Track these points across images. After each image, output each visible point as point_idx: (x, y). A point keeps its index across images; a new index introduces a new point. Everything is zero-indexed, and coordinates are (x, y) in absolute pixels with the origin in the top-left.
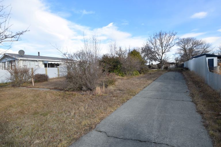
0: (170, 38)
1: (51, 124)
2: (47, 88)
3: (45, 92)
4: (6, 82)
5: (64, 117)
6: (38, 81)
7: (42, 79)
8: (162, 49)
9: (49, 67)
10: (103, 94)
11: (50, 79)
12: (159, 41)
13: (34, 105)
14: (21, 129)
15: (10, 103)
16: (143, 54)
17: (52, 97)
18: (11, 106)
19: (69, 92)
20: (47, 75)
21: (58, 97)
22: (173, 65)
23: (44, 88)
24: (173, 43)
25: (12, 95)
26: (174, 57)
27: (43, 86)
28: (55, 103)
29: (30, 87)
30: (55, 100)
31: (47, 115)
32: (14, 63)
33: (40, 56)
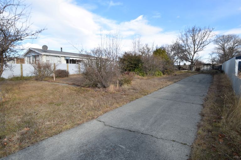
0: (204, 34)
1: (61, 112)
2: (66, 83)
3: (63, 87)
4: (30, 75)
5: (73, 108)
6: (59, 77)
7: (63, 74)
8: (194, 48)
9: (70, 63)
10: (116, 92)
11: (70, 75)
12: (191, 38)
13: (51, 97)
14: (37, 114)
15: (32, 94)
16: (173, 52)
17: (68, 91)
18: (32, 96)
19: (84, 88)
20: (68, 71)
21: (73, 92)
22: (208, 66)
23: (63, 83)
24: (208, 40)
25: (34, 88)
26: (210, 57)
27: (63, 81)
28: (69, 97)
29: (51, 82)
30: (70, 94)
31: (60, 105)
32: (38, 58)
33: (63, 51)
